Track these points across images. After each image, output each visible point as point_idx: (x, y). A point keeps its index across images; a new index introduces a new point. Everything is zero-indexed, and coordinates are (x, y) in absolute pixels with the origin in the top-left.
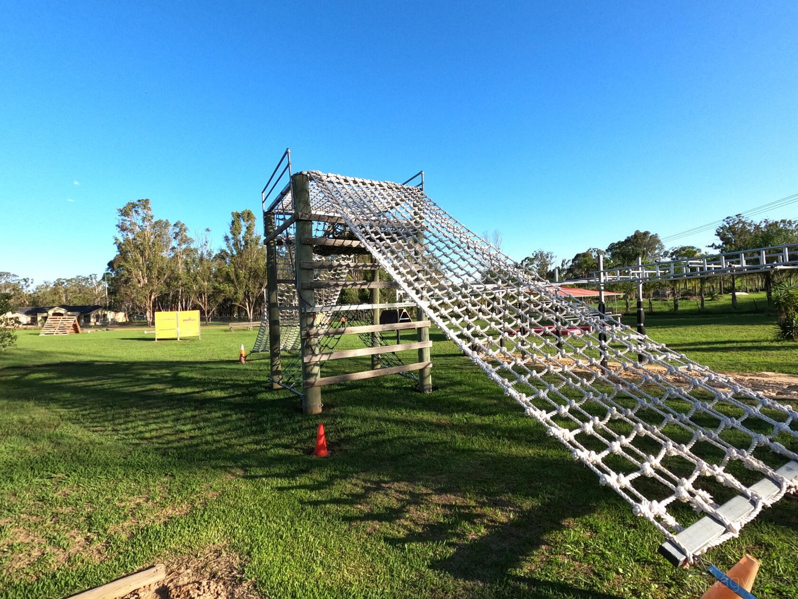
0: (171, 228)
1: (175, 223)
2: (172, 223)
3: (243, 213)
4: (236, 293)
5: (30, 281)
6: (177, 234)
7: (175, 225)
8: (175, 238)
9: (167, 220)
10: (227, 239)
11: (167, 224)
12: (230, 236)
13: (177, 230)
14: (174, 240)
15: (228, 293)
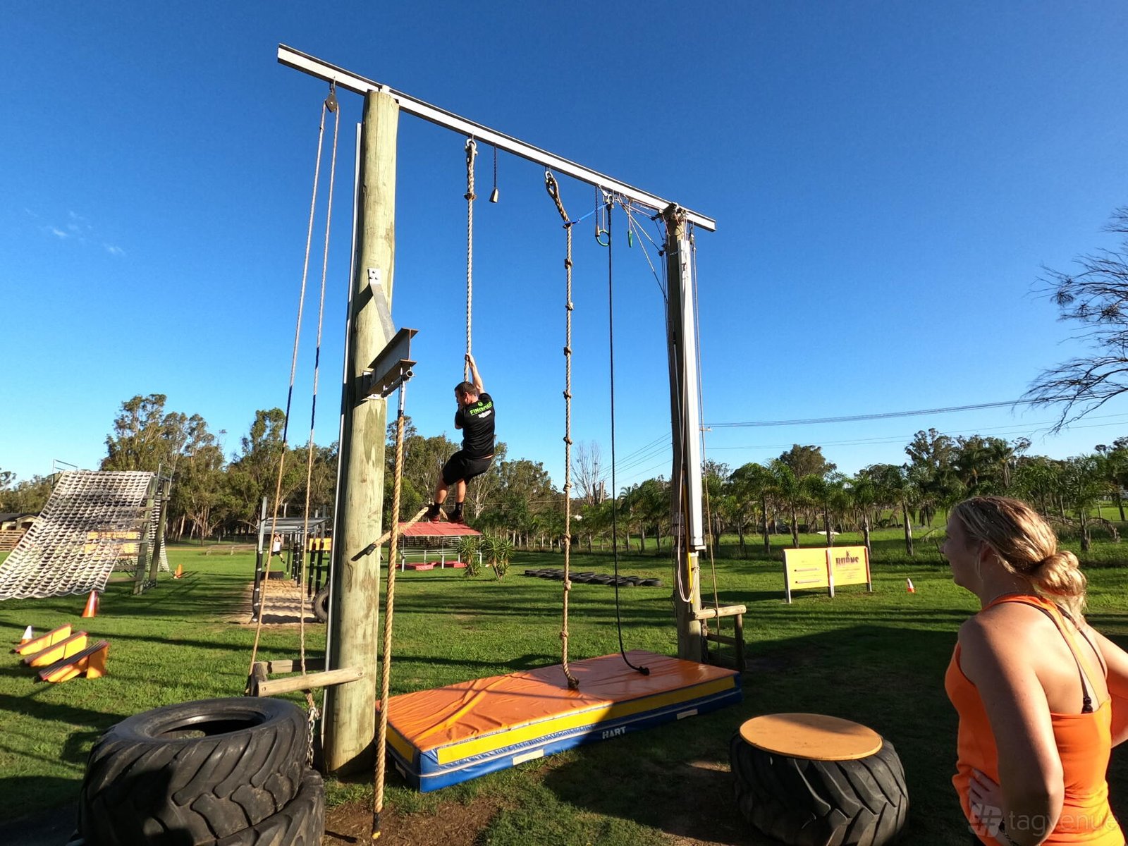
0: (187, 422)
1: (191, 416)
2: (189, 416)
3: (271, 412)
4: (245, 507)
5: (11, 476)
6: (193, 430)
7: (191, 419)
8: (190, 434)
9: (183, 414)
10: (245, 441)
11: (183, 418)
12: (250, 438)
13: (194, 424)
14: (189, 436)
15: (234, 507)
